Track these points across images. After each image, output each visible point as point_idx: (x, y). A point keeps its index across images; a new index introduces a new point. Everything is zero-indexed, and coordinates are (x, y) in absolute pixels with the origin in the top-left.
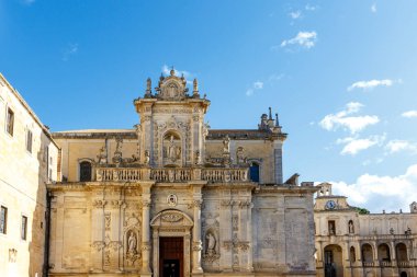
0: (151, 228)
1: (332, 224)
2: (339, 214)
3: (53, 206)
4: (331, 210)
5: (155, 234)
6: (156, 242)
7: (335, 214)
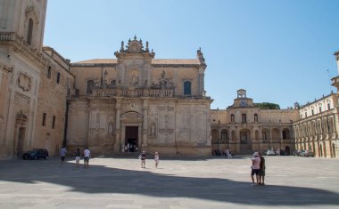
0: (121, 121)
1: (244, 115)
2: (248, 109)
3: (70, 109)
4: (244, 107)
5: (123, 125)
6: (124, 129)
7: (246, 109)
